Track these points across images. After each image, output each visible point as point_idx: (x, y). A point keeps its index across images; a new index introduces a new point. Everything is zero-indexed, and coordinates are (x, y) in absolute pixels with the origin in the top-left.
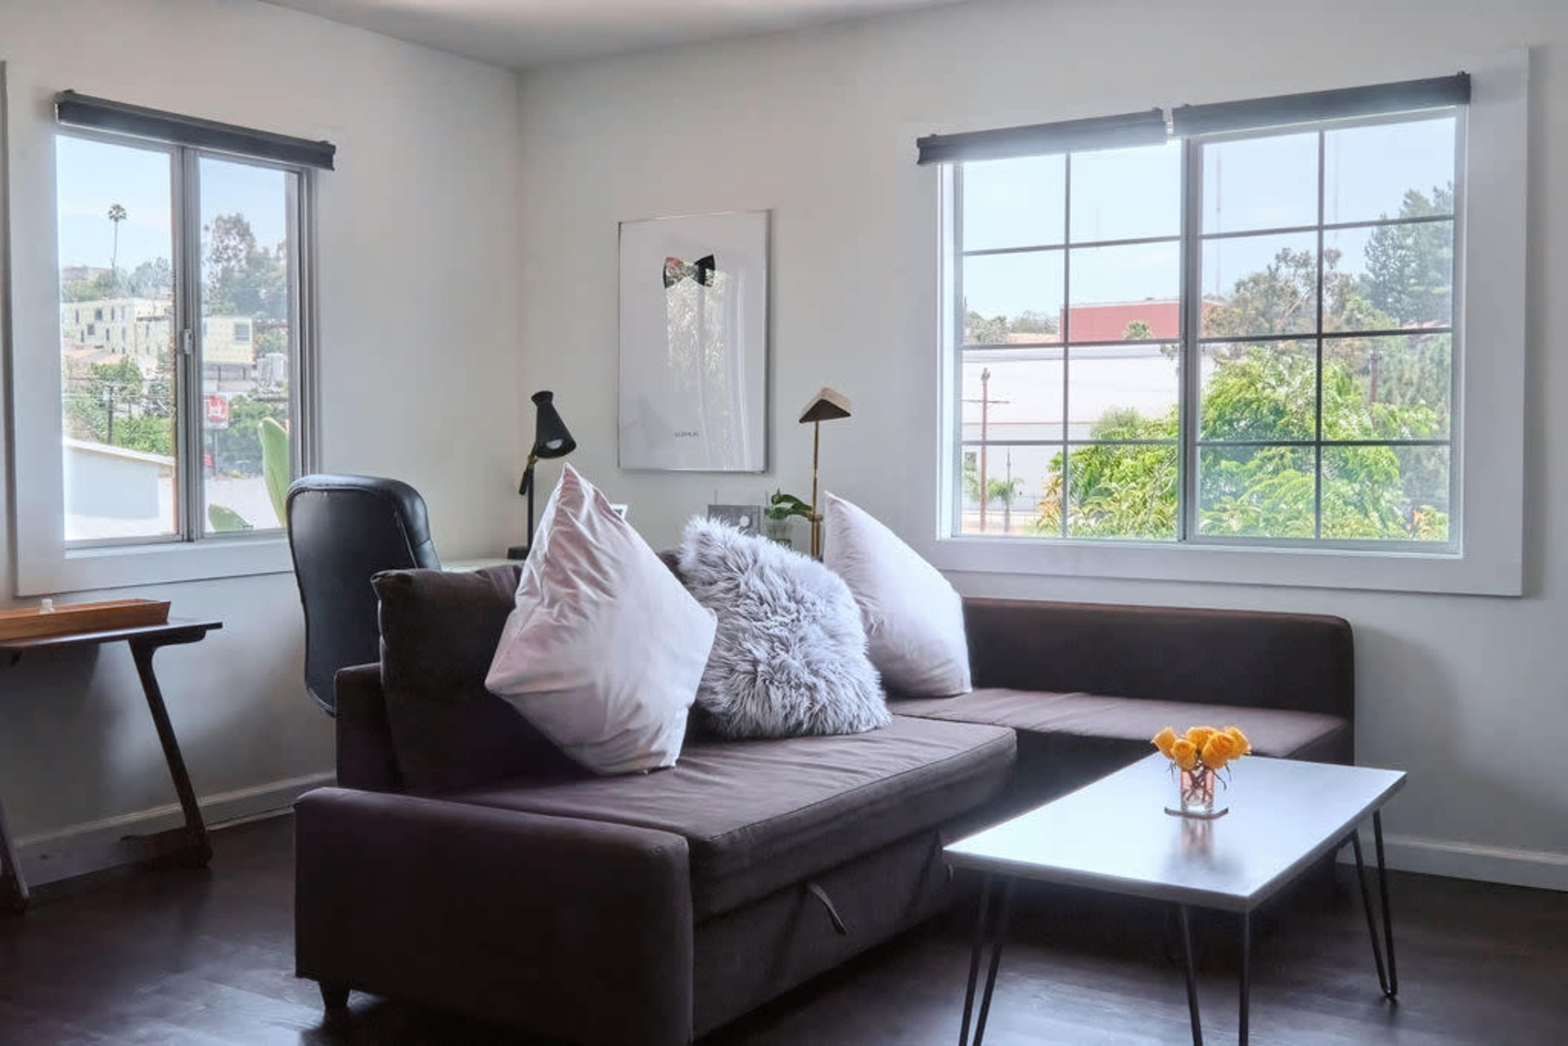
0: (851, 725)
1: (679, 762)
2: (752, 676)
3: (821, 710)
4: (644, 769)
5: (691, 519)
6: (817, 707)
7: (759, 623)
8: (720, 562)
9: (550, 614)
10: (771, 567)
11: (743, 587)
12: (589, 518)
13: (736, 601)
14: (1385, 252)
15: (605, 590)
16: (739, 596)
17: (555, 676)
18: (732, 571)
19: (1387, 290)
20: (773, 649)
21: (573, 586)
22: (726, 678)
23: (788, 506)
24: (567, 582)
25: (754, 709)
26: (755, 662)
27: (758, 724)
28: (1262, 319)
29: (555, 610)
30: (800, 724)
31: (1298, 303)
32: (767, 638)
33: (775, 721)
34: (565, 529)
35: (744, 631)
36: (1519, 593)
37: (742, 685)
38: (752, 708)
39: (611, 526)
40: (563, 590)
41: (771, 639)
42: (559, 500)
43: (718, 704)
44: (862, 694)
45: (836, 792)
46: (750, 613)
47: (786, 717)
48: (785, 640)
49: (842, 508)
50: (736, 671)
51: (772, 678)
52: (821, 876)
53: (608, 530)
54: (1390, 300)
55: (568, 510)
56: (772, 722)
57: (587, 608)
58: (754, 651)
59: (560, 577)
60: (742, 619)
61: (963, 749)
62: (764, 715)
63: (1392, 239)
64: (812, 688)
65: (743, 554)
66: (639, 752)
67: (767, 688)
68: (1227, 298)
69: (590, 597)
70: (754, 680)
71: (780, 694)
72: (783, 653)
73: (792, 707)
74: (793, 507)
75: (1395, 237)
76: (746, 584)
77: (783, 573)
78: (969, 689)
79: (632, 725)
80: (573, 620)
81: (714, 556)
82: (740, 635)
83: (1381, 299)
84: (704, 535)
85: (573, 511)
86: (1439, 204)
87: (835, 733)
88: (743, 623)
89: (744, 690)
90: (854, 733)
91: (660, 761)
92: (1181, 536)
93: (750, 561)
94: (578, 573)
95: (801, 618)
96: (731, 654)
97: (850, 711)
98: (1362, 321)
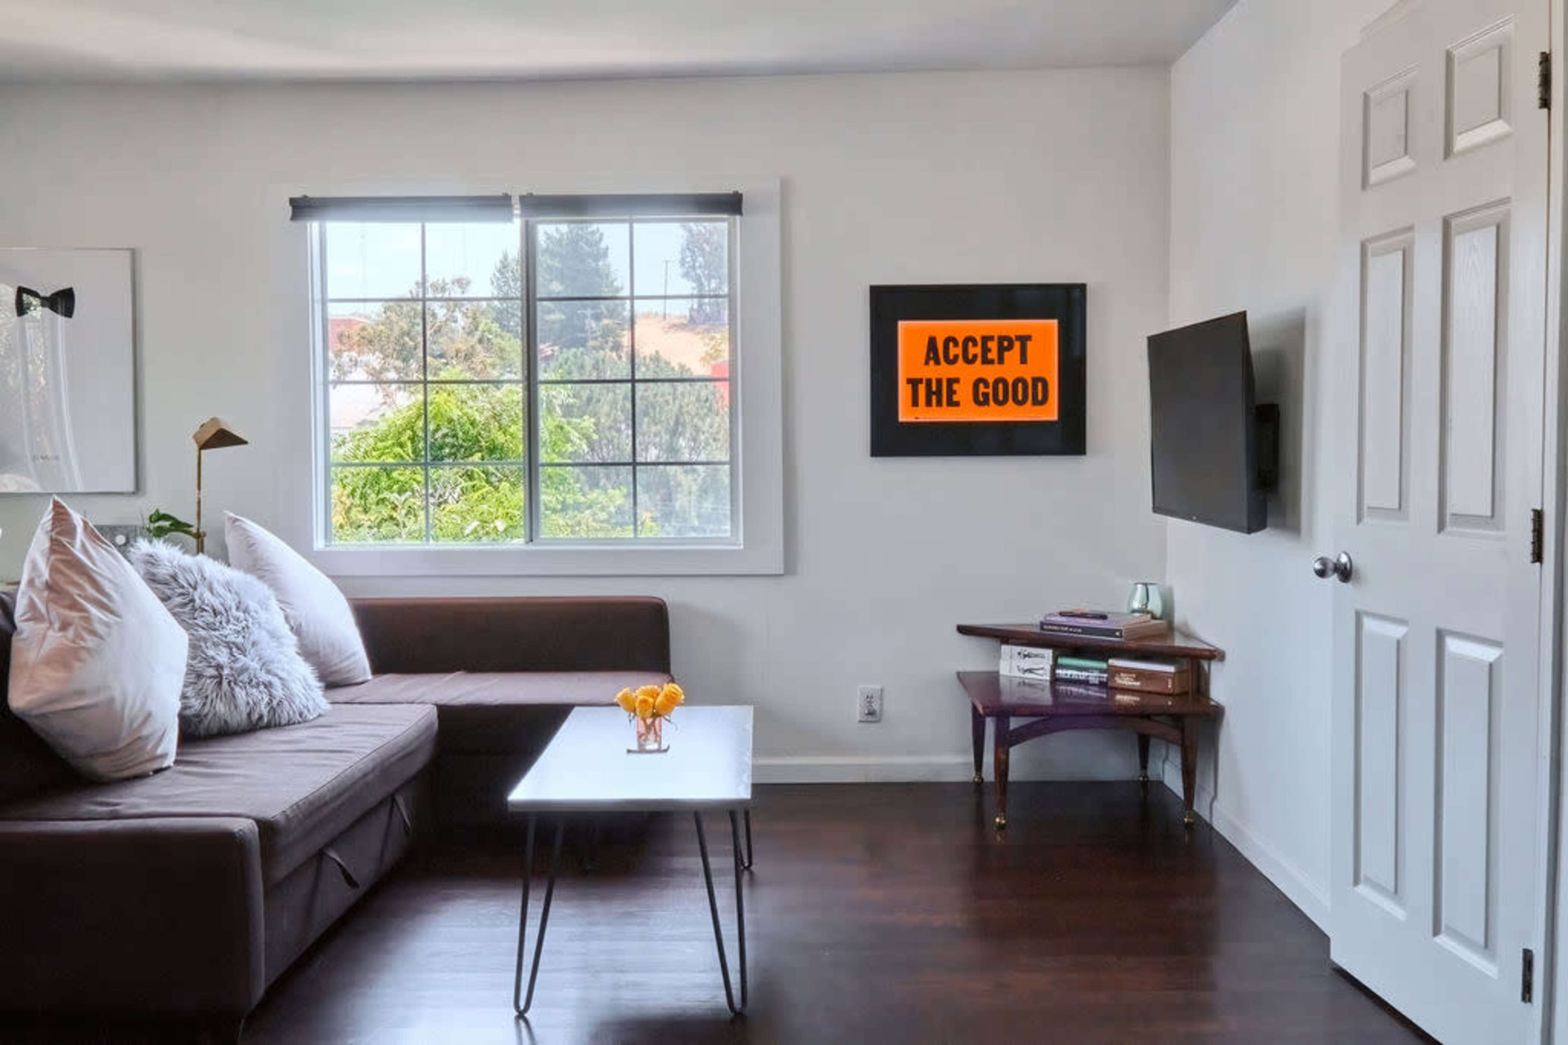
0: (301, 715)
1: (177, 762)
2: (217, 680)
3: (278, 704)
4: (149, 771)
5: (135, 541)
6: (275, 703)
7: (217, 633)
8: (171, 580)
9: (65, 637)
10: (218, 581)
11: (198, 602)
12: (83, 545)
13: (193, 614)
14: (506, 283)
15: (112, 612)
16: (194, 609)
17: (80, 693)
18: (183, 587)
19: (509, 316)
20: (232, 654)
21: (83, 610)
22: (195, 683)
23: (166, 524)
24: (74, 606)
25: (222, 709)
26: (219, 667)
27: (226, 722)
28: (407, 339)
29: (71, 633)
30: (261, 717)
31: (438, 324)
32: (225, 645)
33: (238, 718)
34: (64, 557)
35: (205, 640)
36: (782, 572)
37: (211, 687)
38: (221, 707)
39: (103, 552)
40: (74, 614)
41: (229, 645)
42: (52, 530)
43: (190, 707)
44: (307, 686)
45: (340, 771)
46: (207, 624)
47: (249, 715)
48: (240, 646)
49: (244, 526)
50: (203, 676)
51: (236, 680)
52: (332, 843)
53: (103, 557)
54: (512, 324)
55: (64, 540)
56: (235, 721)
57: (100, 629)
58: (217, 657)
59: (67, 602)
60: (200, 629)
61: (408, 725)
62: (232, 713)
63: (512, 272)
64: (268, 686)
65: (191, 572)
66: (147, 757)
67: (232, 689)
68: (374, 316)
69: (101, 619)
70: (220, 683)
71: (244, 693)
72: (241, 657)
73: (255, 704)
74: (171, 525)
75: (515, 271)
76: (200, 599)
77: (228, 585)
78: (370, 677)
79: (145, 732)
80: (90, 641)
81: (164, 574)
82: (203, 644)
83: (505, 323)
84: (151, 556)
85: (68, 540)
86: (548, 246)
87: (288, 724)
88: (203, 633)
89: (212, 692)
90: (305, 721)
91: (163, 763)
92: (528, 539)
93: (199, 578)
94: (87, 598)
95: (250, 625)
96: (196, 661)
97: (300, 702)
98: (492, 341)
